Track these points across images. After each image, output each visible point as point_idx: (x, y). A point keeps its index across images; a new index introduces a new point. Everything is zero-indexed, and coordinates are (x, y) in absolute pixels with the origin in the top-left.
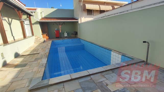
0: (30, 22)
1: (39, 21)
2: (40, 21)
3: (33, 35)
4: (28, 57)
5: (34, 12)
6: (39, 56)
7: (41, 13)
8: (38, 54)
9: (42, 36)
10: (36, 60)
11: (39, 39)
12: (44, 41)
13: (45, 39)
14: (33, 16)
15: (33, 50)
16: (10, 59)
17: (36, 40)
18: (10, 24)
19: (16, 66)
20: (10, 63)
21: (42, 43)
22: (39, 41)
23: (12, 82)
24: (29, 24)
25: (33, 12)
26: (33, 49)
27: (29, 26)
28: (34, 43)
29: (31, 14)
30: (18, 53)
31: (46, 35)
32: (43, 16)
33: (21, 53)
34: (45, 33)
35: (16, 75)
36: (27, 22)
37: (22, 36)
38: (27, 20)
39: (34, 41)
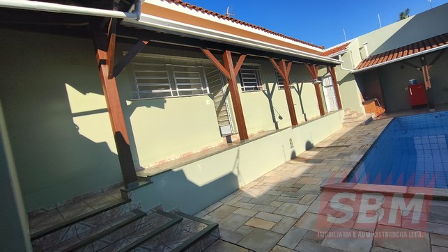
0: (334, 79)
1: (353, 71)
2: (357, 70)
3: (340, 107)
4: (327, 150)
5: (342, 55)
6: (348, 150)
7: (360, 49)
8: (347, 146)
9: (363, 107)
10: (341, 155)
11: (355, 115)
12: (370, 121)
13: (374, 116)
14: (340, 64)
15: (339, 139)
16: (301, 151)
17: (349, 118)
18: (299, 93)
19: (307, 161)
20: (302, 157)
21: (361, 125)
22: (355, 120)
23: (302, 177)
24: (331, 84)
25: (340, 56)
26: (337, 137)
27: (332, 88)
28: (341, 126)
29: (336, 61)
30: (312, 143)
31: (377, 104)
32: (367, 55)
33: (315, 143)
34: (374, 98)
35: (307, 170)
36: (328, 81)
37: (318, 113)
38: (328, 77)
39: (343, 121)
